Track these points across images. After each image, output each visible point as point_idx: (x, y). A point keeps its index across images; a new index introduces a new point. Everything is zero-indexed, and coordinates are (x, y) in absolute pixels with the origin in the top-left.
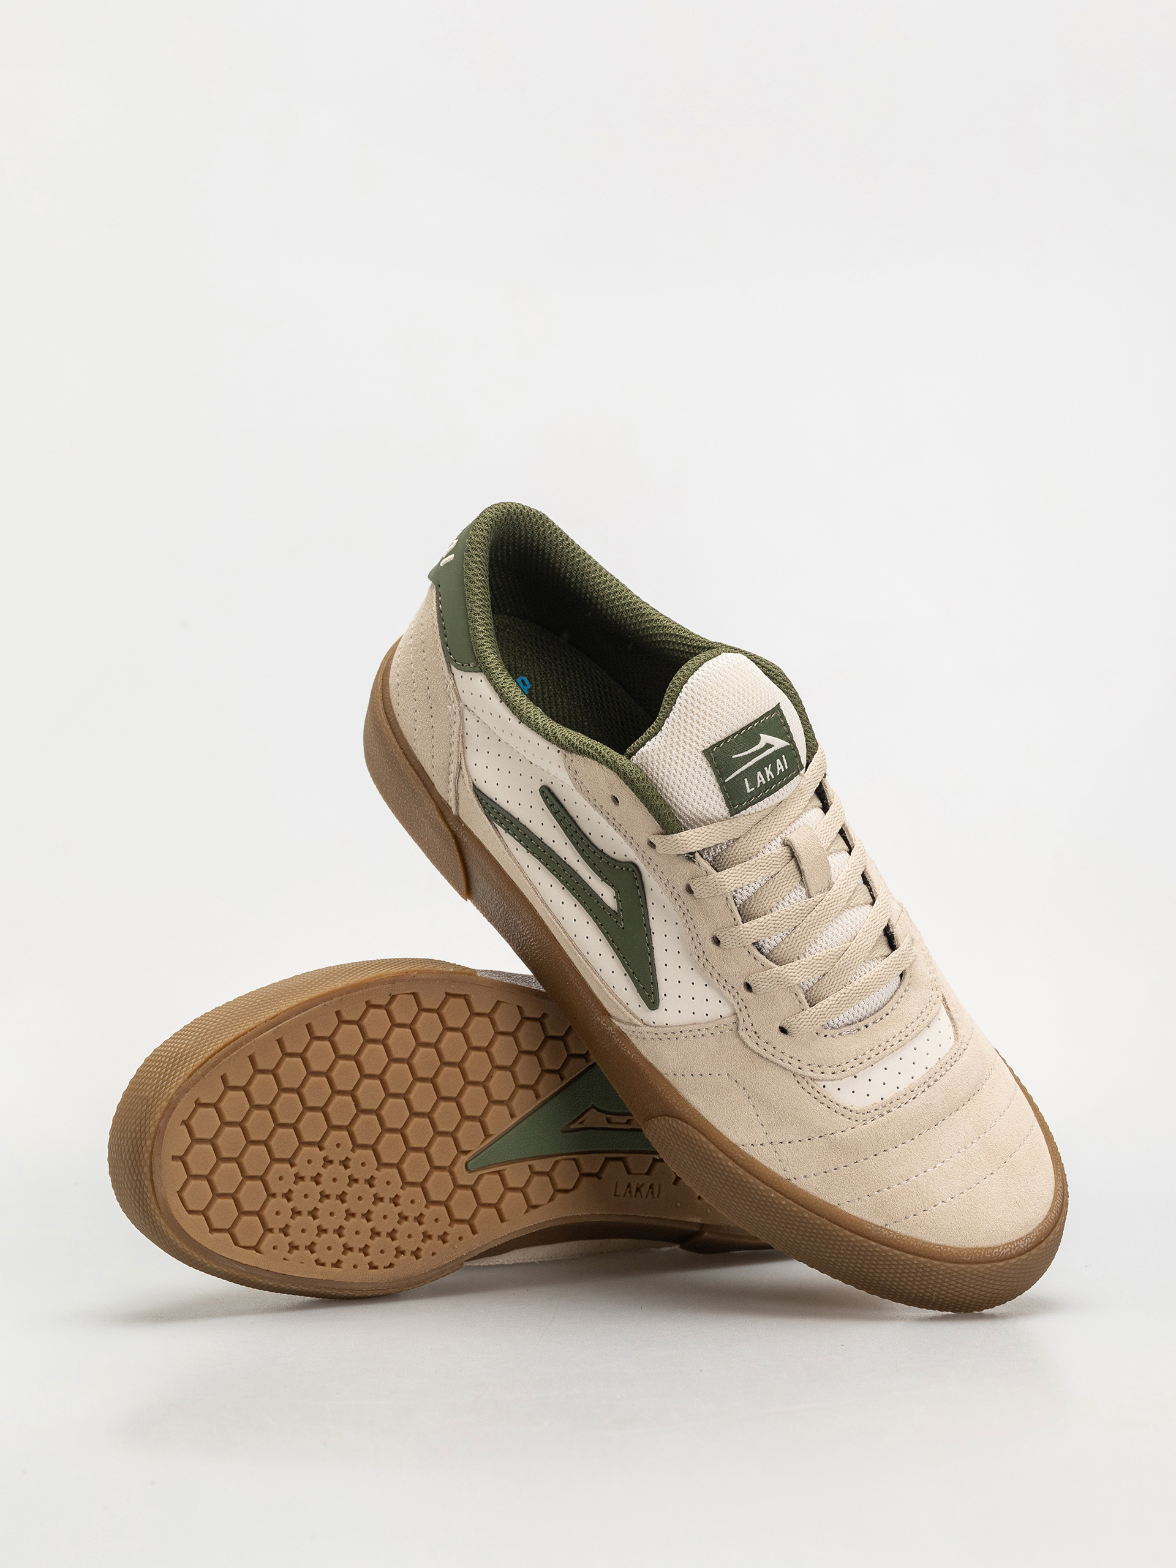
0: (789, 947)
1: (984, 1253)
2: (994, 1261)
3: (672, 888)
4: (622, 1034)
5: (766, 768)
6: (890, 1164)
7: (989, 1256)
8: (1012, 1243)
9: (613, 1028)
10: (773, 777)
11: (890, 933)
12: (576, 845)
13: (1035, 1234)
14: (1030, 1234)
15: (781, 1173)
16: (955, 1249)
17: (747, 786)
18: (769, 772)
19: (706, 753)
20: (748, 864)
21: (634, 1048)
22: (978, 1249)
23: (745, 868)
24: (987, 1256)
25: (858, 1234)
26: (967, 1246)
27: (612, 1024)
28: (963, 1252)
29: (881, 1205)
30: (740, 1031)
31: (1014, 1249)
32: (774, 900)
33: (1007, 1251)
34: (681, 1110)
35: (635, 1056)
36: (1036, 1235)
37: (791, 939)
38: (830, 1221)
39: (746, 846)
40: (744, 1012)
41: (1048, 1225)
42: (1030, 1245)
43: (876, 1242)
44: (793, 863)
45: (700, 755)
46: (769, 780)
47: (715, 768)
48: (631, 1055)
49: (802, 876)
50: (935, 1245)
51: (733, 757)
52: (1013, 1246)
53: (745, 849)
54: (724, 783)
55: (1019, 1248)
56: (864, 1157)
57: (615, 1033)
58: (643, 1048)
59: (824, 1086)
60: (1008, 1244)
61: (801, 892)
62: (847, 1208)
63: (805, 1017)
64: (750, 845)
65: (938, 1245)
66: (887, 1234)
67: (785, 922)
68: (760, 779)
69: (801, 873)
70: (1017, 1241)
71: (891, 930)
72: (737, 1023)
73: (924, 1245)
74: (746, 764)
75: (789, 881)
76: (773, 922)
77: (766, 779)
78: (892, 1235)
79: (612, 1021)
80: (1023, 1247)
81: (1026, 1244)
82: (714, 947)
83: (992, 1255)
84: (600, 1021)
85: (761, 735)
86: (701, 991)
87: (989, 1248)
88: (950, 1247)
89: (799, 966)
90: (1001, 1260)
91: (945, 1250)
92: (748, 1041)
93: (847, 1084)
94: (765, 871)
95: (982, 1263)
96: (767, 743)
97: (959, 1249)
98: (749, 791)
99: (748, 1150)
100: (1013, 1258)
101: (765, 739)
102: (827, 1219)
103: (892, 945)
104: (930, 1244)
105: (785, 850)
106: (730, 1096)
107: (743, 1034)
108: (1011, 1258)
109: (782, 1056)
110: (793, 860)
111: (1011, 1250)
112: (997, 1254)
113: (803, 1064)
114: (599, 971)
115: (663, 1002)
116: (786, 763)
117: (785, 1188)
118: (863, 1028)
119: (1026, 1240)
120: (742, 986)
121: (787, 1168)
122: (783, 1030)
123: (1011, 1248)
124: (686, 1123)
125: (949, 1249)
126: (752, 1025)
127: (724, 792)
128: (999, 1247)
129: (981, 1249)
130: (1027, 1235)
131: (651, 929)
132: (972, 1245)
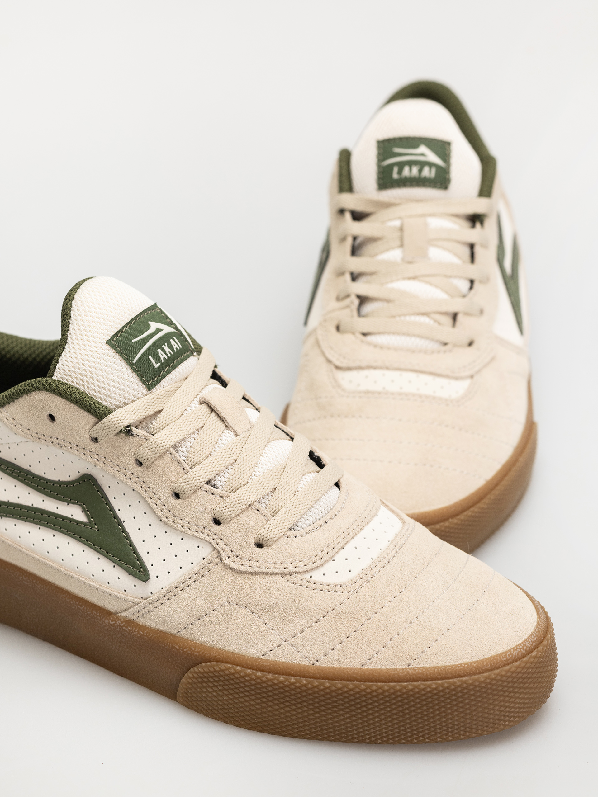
0: (237, 476)
1: (500, 658)
2: (511, 663)
3: (124, 470)
4: (130, 622)
5: (163, 346)
6: (391, 615)
7: (505, 659)
8: (520, 645)
9: (121, 621)
10: (172, 353)
11: (316, 456)
12: (37, 489)
13: (534, 635)
14: (531, 635)
15: (305, 662)
16: (475, 662)
17: (153, 362)
18: (167, 349)
19: (109, 342)
20: (178, 422)
21: (143, 627)
22: (494, 657)
23: (176, 426)
24: (503, 659)
25: (389, 682)
26: (483, 657)
27: (118, 618)
28: (482, 663)
29: (398, 650)
30: (224, 561)
31: (523, 648)
32: (210, 445)
33: (518, 651)
34: (201, 653)
35: (147, 633)
36: (536, 635)
37: (236, 470)
38: (361, 681)
39: (171, 412)
40: (221, 543)
41: (542, 627)
42: (534, 644)
43: (407, 681)
44: (213, 414)
45: (106, 346)
46: (169, 355)
47: (121, 353)
48: (144, 633)
49: (224, 422)
50: (456, 666)
51: (133, 341)
52: (521, 647)
53: (171, 415)
54: (133, 364)
55: (527, 647)
56: (367, 618)
57: (124, 624)
58: (150, 621)
59: (311, 577)
60: (516, 646)
61: (229, 434)
62: (370, 666)
63: (272, 525)
64: (174, 410)
65: (460, 664)
66: (413, 671)
67: (225, 458)
68: (162, 355)
69: (223, 420)
70: (522, 643)
71: (316, 454)
72: (219, 556)
73: (447, 668)
74: (145, 345)
75: (216, 429)
76: (216, 461)
77: (167, 355)
78: (417, 671)
79: (119, 616)
80: (529, 646)
81: (531, 643)
82: (176, 501)
83: (507, 658)
84: (109, 622)
85: (150, 322)
86: (180, 546)
87: (503, 653)
88: (469, 662)
89: (251, 487)
90: (516, 661)
91: (466, 666)
92: (233, 565)
93: (329, 568)
94: (193, 425)
95: (502, 667)
96: (157, 328)
97: (477, 662)
98: (156, 366)
99: (269, 657)
100: (525, 656)
101: (154, 326)
102: (357, 681)
103: (320, 464)
104: (452, 666)
105: (204, 406)
106: (237, 619)
107: (227, 561)
108: (524, 656)
109: (267, 565)
110: (213, 412)
111: (520, 650)
112: (511, 656)
113: (286, 564)
114: (92, 577)
115: (152, 572)
116: (179, 343)
117: (312, 671)
118: (323, 524)
119: (530, 640)
120: (211, 522)
121: (308, 655)
122: (260, 545)
123: (520, 649)
124: (209, 662)
125: (470, 664)
126: (232, 551)
127: (135, 371)
128: (510, 650)
129: (497, 656)
130: (529, 637)
131: (120, 519)
132: (488, 656)
